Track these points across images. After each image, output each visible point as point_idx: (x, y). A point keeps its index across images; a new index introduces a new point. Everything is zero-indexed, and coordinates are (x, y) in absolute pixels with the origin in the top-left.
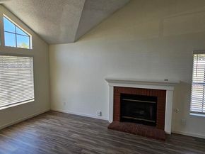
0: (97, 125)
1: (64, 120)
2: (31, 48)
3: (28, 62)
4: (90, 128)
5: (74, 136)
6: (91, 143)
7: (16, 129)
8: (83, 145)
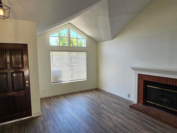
0: (123, 103)
1: (102, 95)
2: (86, 46)
3: (83, 55)
4: (116, 103)
5: (102, 105)
6: (110, 112)
7: (74, 95)
8: (104, 112)
